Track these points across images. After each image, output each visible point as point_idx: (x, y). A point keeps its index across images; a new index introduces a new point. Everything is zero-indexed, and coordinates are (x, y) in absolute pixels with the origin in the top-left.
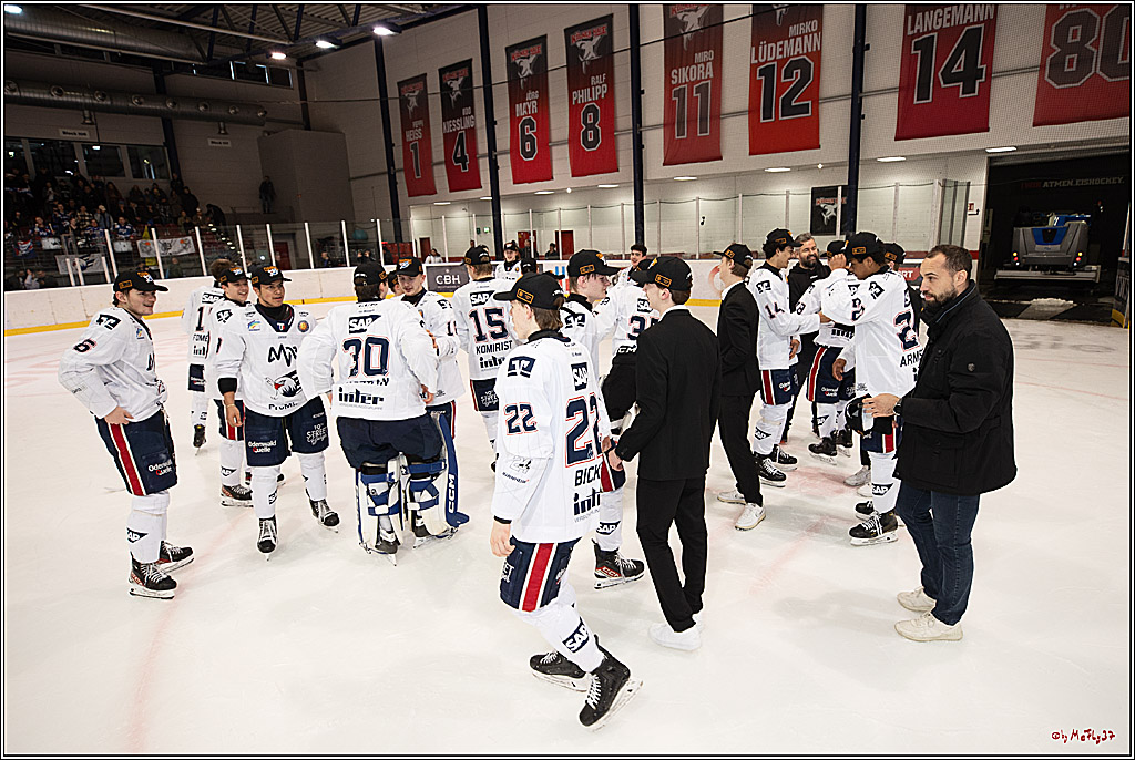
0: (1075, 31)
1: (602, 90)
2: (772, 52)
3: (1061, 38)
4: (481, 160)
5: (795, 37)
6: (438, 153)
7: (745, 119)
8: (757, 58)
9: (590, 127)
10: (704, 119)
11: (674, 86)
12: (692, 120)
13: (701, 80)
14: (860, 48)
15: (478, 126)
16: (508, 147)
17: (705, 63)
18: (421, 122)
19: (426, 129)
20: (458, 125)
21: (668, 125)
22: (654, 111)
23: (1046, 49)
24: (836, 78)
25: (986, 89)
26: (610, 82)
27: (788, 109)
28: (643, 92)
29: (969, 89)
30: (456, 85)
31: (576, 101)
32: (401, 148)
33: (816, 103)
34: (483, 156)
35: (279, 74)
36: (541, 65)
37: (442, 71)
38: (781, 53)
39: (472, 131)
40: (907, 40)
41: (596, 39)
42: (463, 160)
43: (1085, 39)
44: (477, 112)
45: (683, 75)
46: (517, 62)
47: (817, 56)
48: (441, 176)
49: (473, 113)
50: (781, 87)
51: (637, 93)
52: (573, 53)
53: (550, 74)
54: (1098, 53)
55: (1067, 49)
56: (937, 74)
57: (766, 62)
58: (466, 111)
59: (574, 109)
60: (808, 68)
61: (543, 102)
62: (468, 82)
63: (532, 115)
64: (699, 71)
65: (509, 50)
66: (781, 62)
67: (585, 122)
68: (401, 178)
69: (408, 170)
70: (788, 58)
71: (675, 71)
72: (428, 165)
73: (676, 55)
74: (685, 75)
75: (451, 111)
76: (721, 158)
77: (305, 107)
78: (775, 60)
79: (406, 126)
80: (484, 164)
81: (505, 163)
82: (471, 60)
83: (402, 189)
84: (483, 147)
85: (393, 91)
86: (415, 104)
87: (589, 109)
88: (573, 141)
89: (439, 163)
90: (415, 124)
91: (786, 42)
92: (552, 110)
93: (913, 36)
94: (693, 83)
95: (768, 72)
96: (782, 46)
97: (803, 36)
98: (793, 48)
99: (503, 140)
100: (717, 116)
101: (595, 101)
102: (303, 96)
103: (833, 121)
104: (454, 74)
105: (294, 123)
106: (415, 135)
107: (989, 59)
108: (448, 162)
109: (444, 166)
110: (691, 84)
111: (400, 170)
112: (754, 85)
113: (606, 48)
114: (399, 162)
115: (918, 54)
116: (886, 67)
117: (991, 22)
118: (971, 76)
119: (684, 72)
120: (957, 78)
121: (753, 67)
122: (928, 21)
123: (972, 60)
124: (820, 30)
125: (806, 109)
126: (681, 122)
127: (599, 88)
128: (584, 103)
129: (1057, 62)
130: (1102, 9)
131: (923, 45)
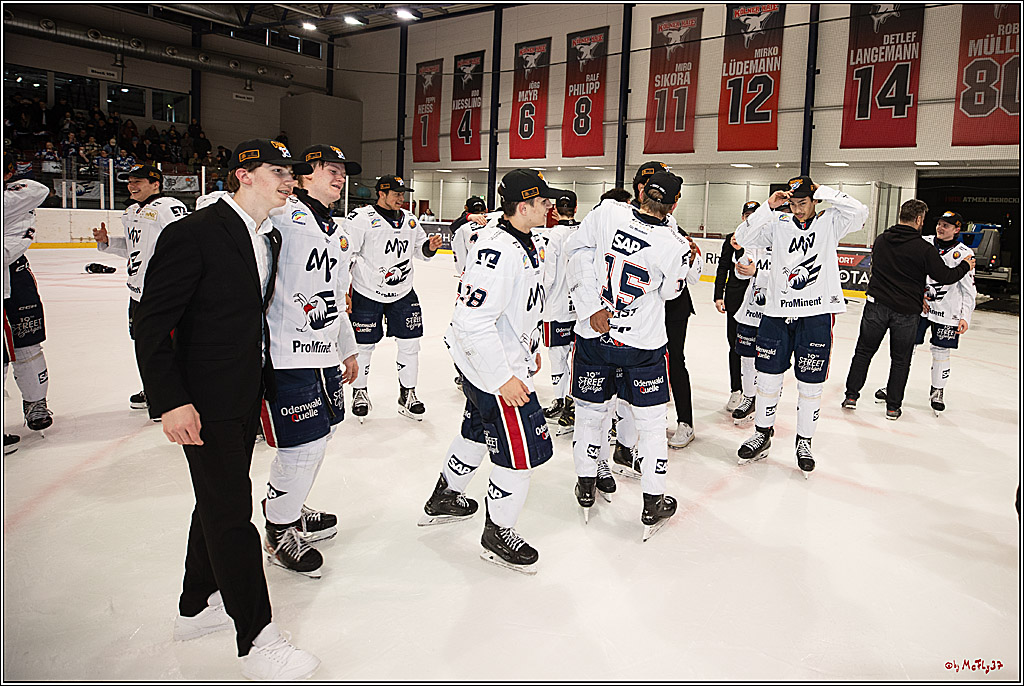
0: (981, 74)
1: (595, 86)
2: (740, 69)
3: (971, 79)
4: (483, 136)
5: (759, 59)
6: (445, 126)
7: (715, 121)
8: (727, 71)
9: (582, 116)
10: (680, 118)
11: (657, 88)
12: (670, 118)
13: (680, 86)
14: (812, 72)
15: (483, 106)
16: (509, 127)
17: (684, 73)
18: (433, 99)
19: (437, 105)
20: (465, 104)
21: (649, 120)
22: (639, 107)
23: (960, 86)
24: (792, 93)
25: (913, 112)
26: (603, 80)
27: (751, 115)
28: (630, 91)
29: (900, 111)
30: (468, 70)
31: (572, 93)
32: (412, 120)
33: (776, 112)
34: (485, 133)
35: (311, 46)
36: (545, 59)
37: (457, 58)
38: (748, 70)
39: (478, 111)
40: (850, 69)
41: (593, 45)
42: (467, 134)
43: (990, 80)
44: (484, 95)
45: (665, 81)
46: (524, 56)
47: (777, 74)
48: (445, 146)
49: (480, 95)
50: (747, 97)
51: (625, 91)
52: (573, 54)
53: (551, 67)
54: (1000, 93)
55: (977, 87)
56: (874, 97)
57: (735, 76)
58: (475, 93)
59: (569, 100)
60: (770, 84)
61: (544, 92)
62: (480, 68)
63: (532, 101)
64: (679, 78)
65: (518, 46)
66: (747, 77)
67: (578, 112)
68: (408, 145)
69: (416, 138)
70: (753, 74)
71: (658, 76)
72: (435, 136)
73: (661, 63)
74: (666, 80)
75: (462, 90)
76: (693, 151)
77: (330, 74)
78: (742, 75)
79: (420, 100)
80: (485, 140)
81: (504, 141)
82: (484, 51)
83: (408, 154)
84: (486, 125)
85: (411, 69)
86: (430, 83)
87: (582, 101)
88: (566, 126)
89: (445, 135)
90: (428, 100)
91: (752, 61)
92: (551, 98)
93: (855, 67)
94: (673, 87)
95: (736, 84)
96: (748, 64)
97: (766, 58)
98: (755, 67)
99: (505, 120)
100: (692, 116)
101: (588, 95)
102: (330, 63)
103: (790, 128)
104: (468, 62)
105: (318, 89)
106: (427, 109)
107: (915, 88)
108: (453, 135)
109: (449, 138)
110: (671, 88)
111: (408, 138)
112: (724, 93)
113: (601, 53)
114: (409, 131)
115: (859, 79)
116: (833, 90)
117: (916, 63)
118: (901, 101)
119: (666, 78)
120: (890, 102)
121: (724, 79)
122: (869, 56)
123: (901, 89)
124: (780, 53)
125: (766, 116)
126: (661, 119)
127: (593, 84)
128: (579, 96)
129: (969, 98)
130: (1001, 59)
131: (862, 74)
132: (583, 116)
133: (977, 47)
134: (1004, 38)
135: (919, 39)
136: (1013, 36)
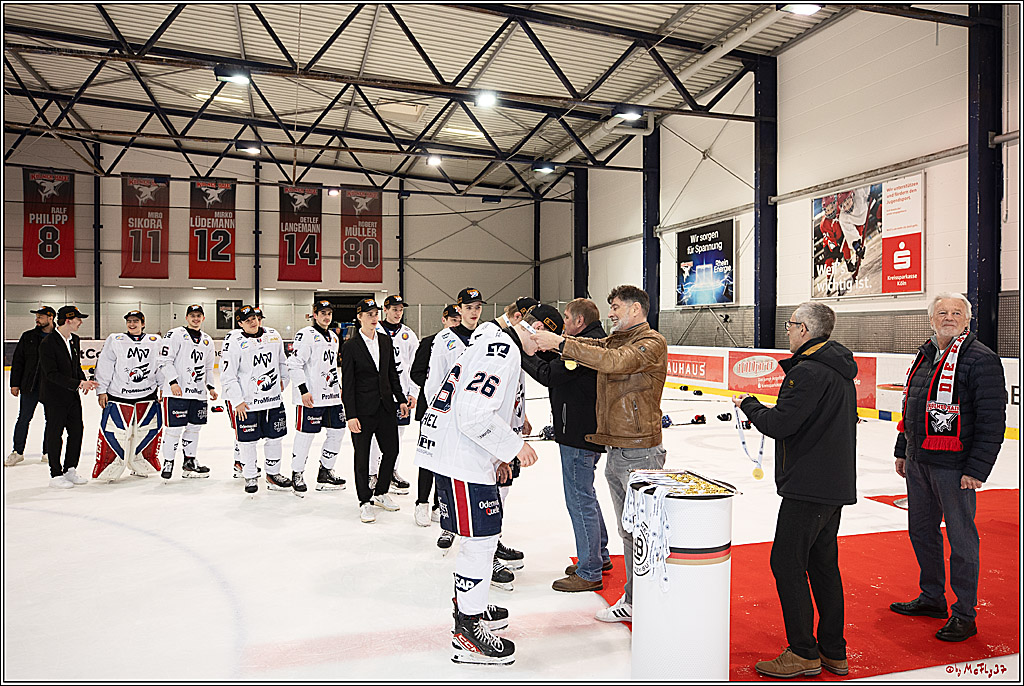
0: (352, 246)
1: (63, 219)
2: (203, 223)
3: (347, 248)
5: (219, 218)
7: (186, 258)
8: (194, 224)
9: (48, 242)
10: (155, 253)
11: (131, 229)
12: (146, 252)
13: (153, 229)
17: (156, 220)
23: (343, 252)
24: (243, 243)
25: (319, 262)
26: (71, 214)
27: (215, 256)
28: (102, 227)
29: (312, 262)
31: (34, 221)
33: (233, 255)
38: (210, 225)
40: (282, 234)
41: (58, 183)
43: (357, 249)
45: (137, 223)
47: (233, 231)
50: (211, 243)
51: (97, 226)
52: (32, 187)
54: (361, 256)
55: (351, 252)
56: (297, 253)
57: (200, 227)
59: (31, 227)
60: (228, 236)
64: (152, 223)
66: (211, 230)
70: (215, 228)
71: (131, 219)
74: (140, 223)
76: (168, 278)
78: (206, 228)
87: (48, 229)
88: (27, 249)
91: (213, 219)
93: (285, 233)
94: (147, 229)
96: (210, 221)
97: (223, 219)
98: (219, 222)
100: (166, 253)
101: (55, 225)
103: (243, 266)
107: (319, 249)
110: (145, 230)
112: (192, 240)
115: (287, 243)
116: (271, 244)
117: (319, 235)
118: (312, 256)
119: (140, 221)
120: (306, 256)
121: (192, 229)
122: (291, 227)
123: (312, 249)
124: (234, 217)
125: (227, 258)
126: (137, 252)
127: (59, 216)
128: (43, 225)
129: (347, 257)
130: (361, 239)
131: (291, 238)
132: (51, 242)
133: (349, 231)
134: (361, 228)
135: (320, 222)
136: (366, 229)
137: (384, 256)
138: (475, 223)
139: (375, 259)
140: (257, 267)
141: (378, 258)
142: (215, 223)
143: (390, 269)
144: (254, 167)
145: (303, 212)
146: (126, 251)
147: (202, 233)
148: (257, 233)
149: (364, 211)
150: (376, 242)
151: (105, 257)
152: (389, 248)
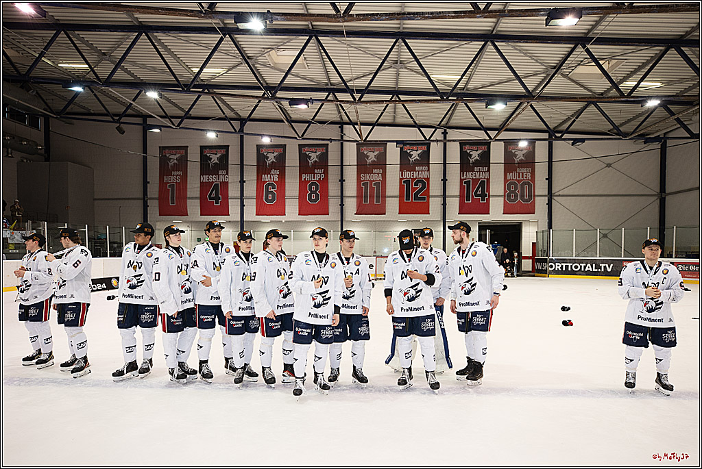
0: (512, 187)
1: (322, 177)
2: (408, 175)
3: (509, 189)
4: (233, 200)
5: (419, 171)
6: (194, 192)
7: (397, 200)
8: (402, 176)
9: (313, 192)
10: (378, 197)
11: (362, 181)
12: (372, 196)
13: (376, 181)
15: (232, 181)
16: (254, 195)
17: (378, 174)
18: (179, 173)
19: (184, 177)
20: (214, 179)
22: (351, 190)
23: (505, 192)
24: (435, 188)
25: (488, 200)
26: (326, 173)
27: (416, 198)
28: (344, 181)
29: (483, 200)
30: (214, 157)
31: (305, 179)
32: (157, 186)
33: (428, 197)
34: (233, 198)
36: (281, 157)
37: (203, 148)
38: (413, 176)
39: (226, 184)
40: (461, 180)
41: (318, 153)
42: (217, 198)
43: (516, 188)
44: (231, 174)
45: (366, 177)
46: (265, 154)
47: (428, 179)
48: (194, 206)
49: (227, 174)
50: (414, 189)
51: (341, 180)
52: (303, 156)
54: (519, 194)
55: (511, 192)
56: (472, 193)
57: (406, 178)
58: (222, 172)
59: (302, 184)
60: (425, 183)
61: (282, 176)
62: (225, 156)
63: (274, 181)
64: (375, 177)
65: (259, 147)
66: (413, 179)
67: (310, 189)
68: (153, 203)
69: (163, 199)
70: (416, 179)
71: (363, 175)
72: (183, 198)
73: (363, 168)
75: (209, 170)
76: (385, 214)
78: (410, 178)
79: (165, 173)
80: (234, 203)
81: (251, 204)
82: (229, 146)
83: (153, 210)
84: (235, 193)
86: (175, 162)
87: (313, 184)
88: (301, 197)
89: (194, 198)
90: (174, 173)
91: (415, 172)
93: (464, 179)
96: (413, 174)
97: (422, 171)
98: (418, 174)
99: (250, 191)
100: (384, 197)
101: (317, 181)
103: (435, 204)
104: (214, 151)
106: (173, 179)
107: (488, 190)
108: (202, 198)
109: (198, 200)
110: (371, 182)
111: (153, 199)
112: (401, 187)
113: (324, 157)
115: (465, 186)
116: (454, 188)
117: (488, 180)
118: (483, 195)
119: (368, 176)
120: (479, 195)
121: (401, 179)
122: (469, 175)
123: (483, 190)
124: (429, 170)
125: (424, 199)
126: (366, 197)
127: (319, 175)
128: (310, 181)
129: (509, 196)
130: (519, 181)
131: (467, 183)
132: (315, 192)
133: (510, 176)
134: (519, 173)
135: (489, 170)
136: (523, 173)
137: (536, 194)
138: (609, 165)
139: (530, 196)
140: (444, 204)
141: (532, 196)
142: (416, 174)
143: (541, 204)
144: (442, 133)
145: (477, 163)
146: (359, 197)
147: (407, 182)
148: (444, 180)
149: (522, 160)
150: (531, 184)
151: (346, 201)
152: (541, 187)
